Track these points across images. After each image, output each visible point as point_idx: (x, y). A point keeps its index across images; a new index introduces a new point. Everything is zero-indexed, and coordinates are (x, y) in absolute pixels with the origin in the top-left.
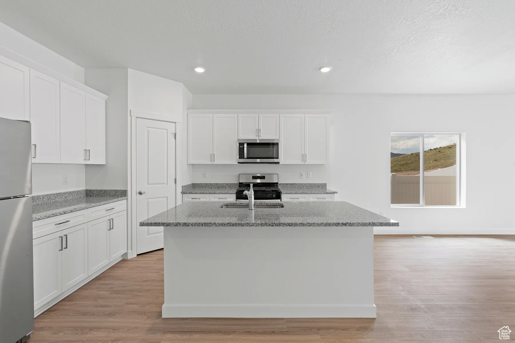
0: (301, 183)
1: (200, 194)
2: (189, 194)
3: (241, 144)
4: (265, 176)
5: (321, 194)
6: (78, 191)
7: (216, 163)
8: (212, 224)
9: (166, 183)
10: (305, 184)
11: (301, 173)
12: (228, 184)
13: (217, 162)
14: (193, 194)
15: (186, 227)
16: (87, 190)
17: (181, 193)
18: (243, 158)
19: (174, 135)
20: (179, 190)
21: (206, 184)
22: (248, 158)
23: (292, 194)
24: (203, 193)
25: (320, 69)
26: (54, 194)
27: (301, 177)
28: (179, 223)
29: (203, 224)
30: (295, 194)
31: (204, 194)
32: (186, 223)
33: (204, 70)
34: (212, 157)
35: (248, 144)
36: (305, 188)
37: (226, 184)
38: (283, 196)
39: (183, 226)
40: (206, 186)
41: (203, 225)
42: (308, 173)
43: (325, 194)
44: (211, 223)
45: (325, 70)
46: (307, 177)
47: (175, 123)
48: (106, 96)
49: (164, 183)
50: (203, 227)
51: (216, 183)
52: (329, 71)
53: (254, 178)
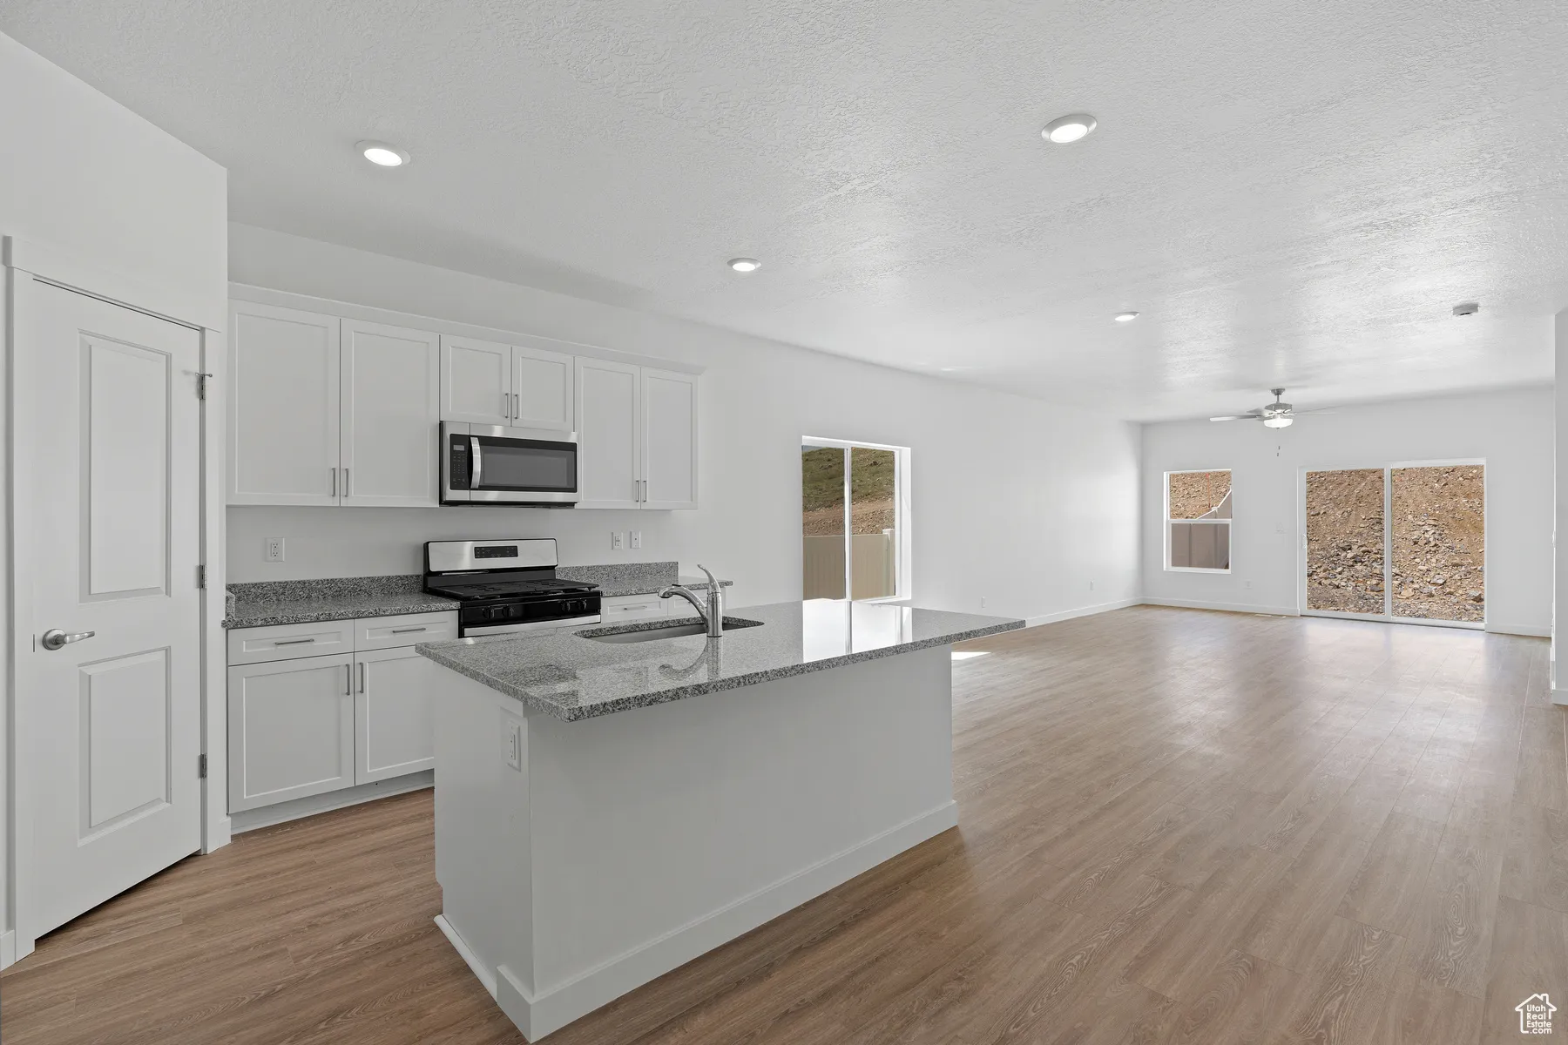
1: (318, 620)
2: (262, 626)
3: (459, 440)
4: (518, 547)
7: (353, 501)
8: (760, 675)
9: (164, 591)
11: (615, 535)
12: (379, 579)
13: (355, 501)
14: (281, 624)
15: (701, 697)
17: (224, 624)
18: (468, 486)
19: (194, 380)
22: (484, 488)
23: (631, 594)
24: (329, 619)
25: (732, 262)
27: (615, 547)
28: (682, 688)
29: (741, 680)
30: (637, 594)
31: (334, 620)
32: (700, 686)
34: (339, 479)
35: (487, 442)
36: (625, 577)
37: (372, 580)
38: (605, 603)
39: (693, 694)
40: (283, 593)
41: (739, 682)
42: (633, 534)
44: (758, 674)
45: (743, 267)
46: (631, 547)
47: (202, 330)
49: (156, 590)
50: (742, 688)
51: (330, 577)
52: (754, 272)
53: (480, 553)
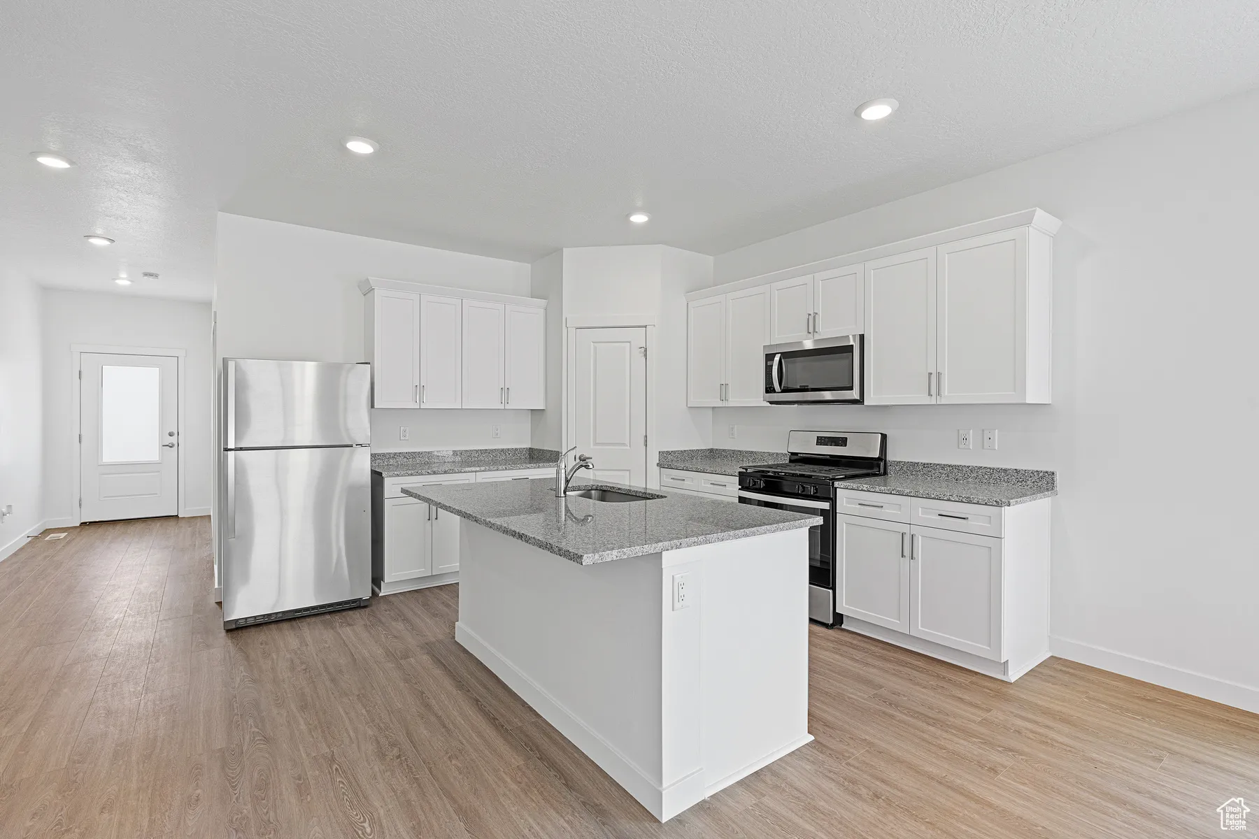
0: (959, 464)
2: (667, 468)
3: (769, 357)
4: (846, 438)
5: (949, 500)
6: (516, 449)
7: (732, 403)
9: (628, 445)
10: (972, 469)
11: (961, 432)
13: (734, 401)
14: (673, 469)
16: (530, 448)
17: (656, 465)
18: (774, 391)
19: (643, 350)
20: (654, 459)
21: (734, 451)
22: (783, 391)
23: (862, 490)
24: (687, 470)
25: (856, 114)
26: (477, 451)
27: (960, 446)
33: (647, 216)
34: (724, 391)
35: (785, 355)
36: (970, 480)
38: (841, 495)
40: (733, 457)
42: (987, 432)
43: (962, 502)
45: (871, 114)
47: (646, 327)
48: (543, 302)
49: (624, 444)
52: (890, 114)
53: (821, 441)
